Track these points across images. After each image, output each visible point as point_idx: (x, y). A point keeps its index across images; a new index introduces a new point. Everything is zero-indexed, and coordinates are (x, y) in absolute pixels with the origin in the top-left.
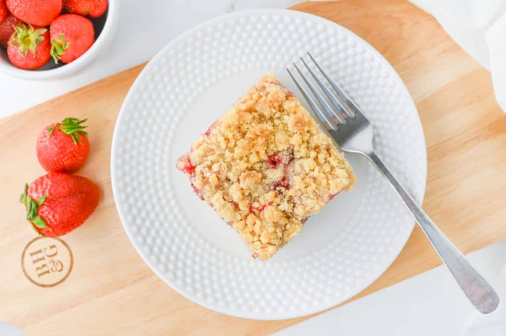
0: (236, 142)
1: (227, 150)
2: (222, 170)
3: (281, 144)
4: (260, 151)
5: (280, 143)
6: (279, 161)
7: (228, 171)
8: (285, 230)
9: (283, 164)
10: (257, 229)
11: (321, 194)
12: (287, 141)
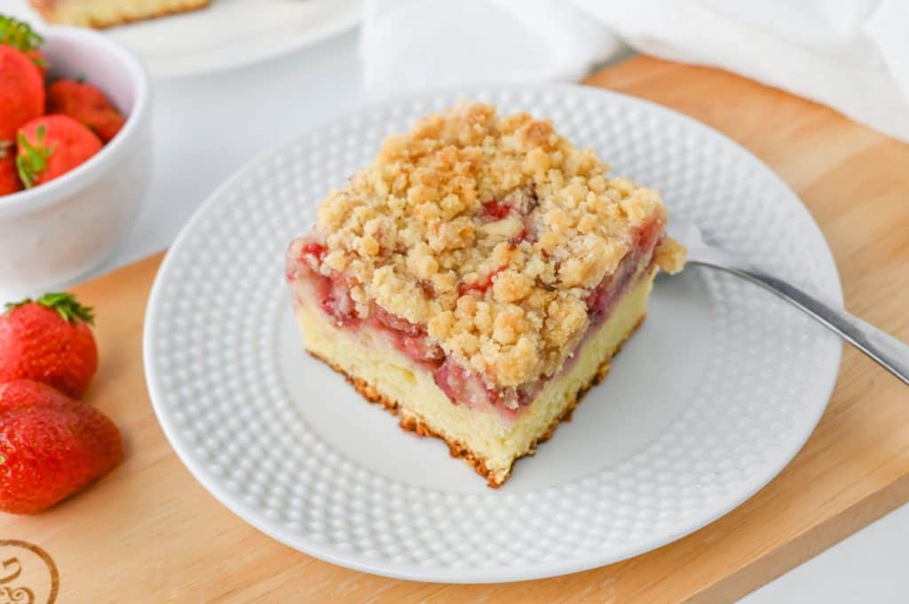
0: (407, 178)
1: (392, 196)
2: (384, 228)
3: (504, 175)
4: (462, 185)
5: (503, 173)
6: (507, 208)
7: (398, 229)
8: (548, 317)
9: (517, 210)
10: (481, 319)
11: (611, 232)
12: (517, 168)
